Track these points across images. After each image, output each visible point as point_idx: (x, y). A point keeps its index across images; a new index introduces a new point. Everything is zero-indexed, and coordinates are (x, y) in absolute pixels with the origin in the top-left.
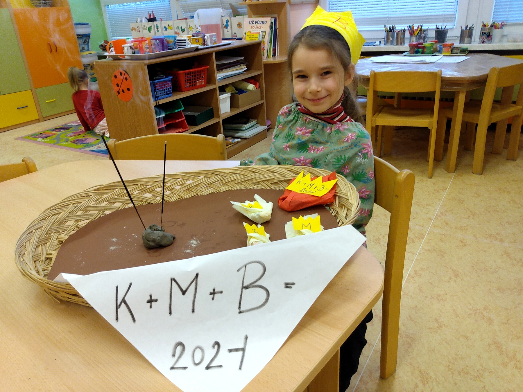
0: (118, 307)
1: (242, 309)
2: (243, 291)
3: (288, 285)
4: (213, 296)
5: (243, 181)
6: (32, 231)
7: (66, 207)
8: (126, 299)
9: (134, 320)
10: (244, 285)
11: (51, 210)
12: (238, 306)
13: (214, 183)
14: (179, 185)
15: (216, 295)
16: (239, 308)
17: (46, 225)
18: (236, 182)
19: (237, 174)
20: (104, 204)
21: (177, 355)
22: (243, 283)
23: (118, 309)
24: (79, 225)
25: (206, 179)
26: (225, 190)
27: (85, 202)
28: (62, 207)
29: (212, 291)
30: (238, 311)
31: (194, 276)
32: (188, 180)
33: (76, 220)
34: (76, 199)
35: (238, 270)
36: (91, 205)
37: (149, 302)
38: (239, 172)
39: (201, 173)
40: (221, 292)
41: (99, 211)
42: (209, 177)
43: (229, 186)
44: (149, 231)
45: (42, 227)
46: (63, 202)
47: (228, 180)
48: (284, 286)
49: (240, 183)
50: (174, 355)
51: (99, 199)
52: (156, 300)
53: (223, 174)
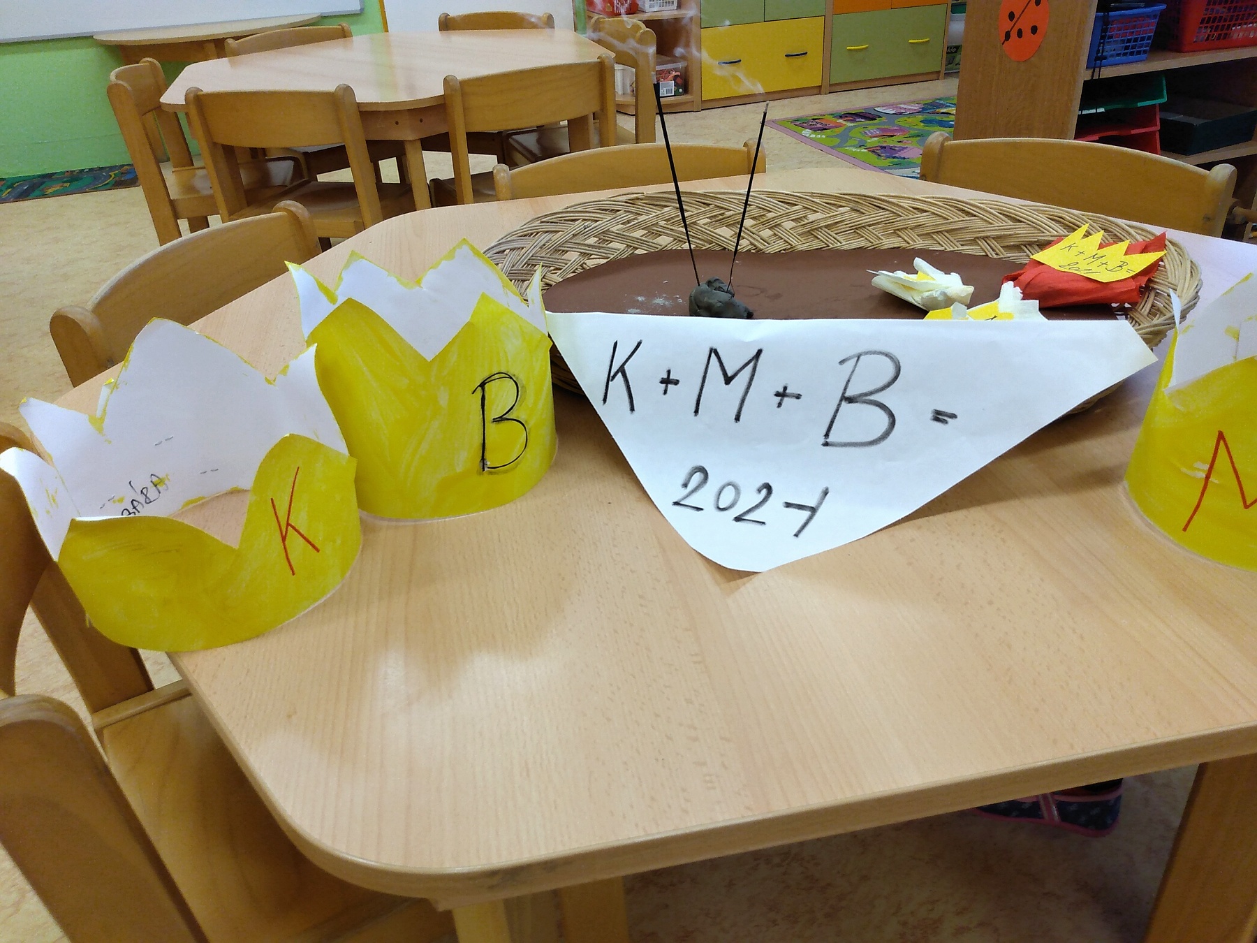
0: (611, 378)
1: (831, 439)
2: (842, 405)
3: (940, 417)
4: (781, 400)
5: (937, 232)
6: (504, 251)
7: (569, 222)
8: (626, 367)
9: (632, 409)
10: (847, 395)
11: (542, 222)
12: (824, 432)
13: (869, 226)
14: (792, 220)
15: (786, 399)
16: (827, 435)
17: (530, 246)
18: (921, 231)
19: (926, 211)
20: (638, 234)
21: (691, 486)
22: (845, 389)
23: (610, 383)
24: (585, 264)
25: (853, 214)
26: (892, 246)
27: (605, 221)
28: (562, 222)
29: (781, 390)
30: (822, 440)
31: (754, 353)
32: (815, 211)
33: (582, 253)
34: (590, 212)
35: (842, 362)
36: (614, 229)
37: (663, 381)
38: (932, 209)
39: (846, 200)
40: (798, 397)
41: (628, 245)
42: (861, 210)
43: (903, 239)
44: (704, 286)
45: (523, 248)
46: (567, 212)
47: (903, 224)
48: (930, 415)
49: (928, 235)
50: (685, 485)
51: (630, 220)
52: (676, 382)
53: (894, 209)
